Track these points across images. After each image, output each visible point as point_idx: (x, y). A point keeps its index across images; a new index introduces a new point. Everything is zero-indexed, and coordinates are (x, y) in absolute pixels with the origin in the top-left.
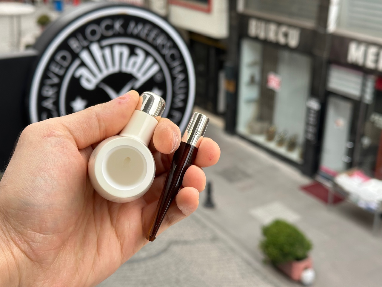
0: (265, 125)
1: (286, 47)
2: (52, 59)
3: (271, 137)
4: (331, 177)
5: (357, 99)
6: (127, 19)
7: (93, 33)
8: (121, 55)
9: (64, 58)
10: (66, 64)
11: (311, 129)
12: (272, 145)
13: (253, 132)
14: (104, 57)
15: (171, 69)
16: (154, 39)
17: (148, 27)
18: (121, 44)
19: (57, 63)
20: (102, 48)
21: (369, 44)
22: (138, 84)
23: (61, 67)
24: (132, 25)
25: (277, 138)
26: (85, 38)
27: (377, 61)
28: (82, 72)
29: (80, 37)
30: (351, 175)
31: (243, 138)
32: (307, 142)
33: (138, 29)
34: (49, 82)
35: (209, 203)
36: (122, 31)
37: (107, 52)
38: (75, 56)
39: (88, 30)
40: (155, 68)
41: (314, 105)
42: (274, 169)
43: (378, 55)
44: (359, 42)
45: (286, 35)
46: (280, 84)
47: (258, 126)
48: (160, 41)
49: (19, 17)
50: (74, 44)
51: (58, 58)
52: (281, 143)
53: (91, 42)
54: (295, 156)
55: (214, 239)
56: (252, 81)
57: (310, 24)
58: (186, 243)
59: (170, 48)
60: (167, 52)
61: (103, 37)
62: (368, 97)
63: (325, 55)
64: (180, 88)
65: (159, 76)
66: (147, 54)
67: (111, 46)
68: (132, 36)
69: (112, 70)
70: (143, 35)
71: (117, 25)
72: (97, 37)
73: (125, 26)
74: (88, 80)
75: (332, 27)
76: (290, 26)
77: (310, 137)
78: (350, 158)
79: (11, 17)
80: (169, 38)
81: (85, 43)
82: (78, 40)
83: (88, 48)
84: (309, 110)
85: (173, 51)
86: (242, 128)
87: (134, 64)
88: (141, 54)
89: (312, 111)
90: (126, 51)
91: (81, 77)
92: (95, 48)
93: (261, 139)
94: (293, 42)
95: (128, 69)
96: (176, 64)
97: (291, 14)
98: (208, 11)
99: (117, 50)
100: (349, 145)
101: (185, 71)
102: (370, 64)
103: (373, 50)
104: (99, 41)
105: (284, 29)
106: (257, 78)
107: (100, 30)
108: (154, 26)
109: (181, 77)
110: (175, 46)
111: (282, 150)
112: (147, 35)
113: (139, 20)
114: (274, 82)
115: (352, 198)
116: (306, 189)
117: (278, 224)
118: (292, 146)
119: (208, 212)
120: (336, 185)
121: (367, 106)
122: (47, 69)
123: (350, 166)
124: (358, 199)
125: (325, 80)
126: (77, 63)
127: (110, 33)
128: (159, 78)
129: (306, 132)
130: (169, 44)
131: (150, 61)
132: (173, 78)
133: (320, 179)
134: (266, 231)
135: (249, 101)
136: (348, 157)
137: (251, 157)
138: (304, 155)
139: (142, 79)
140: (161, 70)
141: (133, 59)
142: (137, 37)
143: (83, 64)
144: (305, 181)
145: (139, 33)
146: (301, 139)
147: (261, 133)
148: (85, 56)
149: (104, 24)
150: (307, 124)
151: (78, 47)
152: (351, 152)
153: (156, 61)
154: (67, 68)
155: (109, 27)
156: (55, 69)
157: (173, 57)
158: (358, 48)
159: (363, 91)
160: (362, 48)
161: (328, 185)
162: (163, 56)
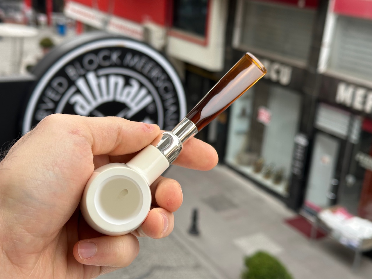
0: (253, 157)
1: (277, 83)
2: (49, 85)
3: (258, 169)
4: (315, 212)
5: (343, 138)
6: (124, 51)
7: (91, 62)
8: (116, 84)
9: (60, 84)
10: (61, 90)
11: (298, 165)
12: (259, 177)
13: (242, 163)
14: (99, 86)
15: (163, 101)
16: (150, 71)
17: (143, 61)
18: (117, 75)
19: (54, 90)
20: (98, 77)
21: (358, 86)
22: (131, 114)
23: (57, 93)
24: (129, 57)
25: (264, 170)
26: (82, 66)
27: (364, 103)
28: (78, 98)
29: (78, 65)
30: (334, 212)
31: (231, 168)
32: (293, 177)
33: (134, 61)
34: (44, 107)
35: (194, 230)
36: (119, 62)
37: (103, 81)
38: (72, 83)
39: (86, 60)
40: (148, 99)
41: (302, 141)
42: (260, 200)
43: (365, 97)
44: (348, 84)
45: (278, 72)
46: (270, 118)
47: (247, 157)
48: (155, 73)
49: (22, 39)
50: (71, 72)
51: (55, 84)
52: (268, 175)
53: (88, 71)
54: (281, 189)
55: (197, 267)
56: (243, 114)
57: (301, 63)
58: (168, 268)
59: (164, 80)
60: (161, 84)
61: (100, 67)
62: (355, 137)
63: (314, 93)
64: (171, 120)
65: (151, 108)
66: (142, 85)
67: (107, 76)
68: (128, 67)
69: (106, 98)
70: (139, 66)
71: (115, 57)
72: (95, 66)
73: (122, 58)
74: (82, 107)
75: (322, 67)
76: (283, 64)
77: (297, 171)
78: (334, 195)
79: (14, 39)
80: (163, 71)
81: (82, 72)
82: (75, 68)
83: (84, 77)
84: (296, 145)
85: (167, 84)
86: (231, 159)
87: (128, 94)
88: (135, 86)
89: (300, 147)
90: (121, 81)
91: (75, 103)
92: (91, 77)
93: (248, 170)
94: (285, 79)
95: (122, 98)
96: (169, 96)
97: (284, 53)
98: (205, 44)
99: (113, 80)
100: (334, 182)
101: (177, 103)
102: (358, 105)
103: (361, 92)
104: (96, 70)
105: (276, 66)
106: (249, 110)
107: (98, 60)
108: (150, 59)
109: (172, 109)
110: (169, 79)
111: (269, 183)
112: (143, 67)
113: (135, 53)
114: (264, 116)
115: (335, 235)
116: (291, 222)
117: (261, 256)
118: (278, 179)
119: (192, 239)
120: (319, 221)
121: (353, 145)
122: (43, 94)
123: (334, 203)
124: (340, 235)
125: (313, 117)
126: (72, 90)
127: (107, 63)
128: (151, 109)
129: (293, 166)
130: (163, 77)
131: (143, 92)
132: (165, 110)
133: (304, 214)
134: (249, 262)
135: (239, 133)
136: (332, 193)
137: (237, 187)
138: (290, 189)
139: (135, 108)
140: (154, 102)
141: (127, 90)
142: (133, 69)
143: (78, 91)
144: (289, 214)
145: (135, 65)
146: (287, 173)
147: (248, 164)
148: (81, 83)
149: (102, 54)
150: (294, 159)
151: (75, 75)
152: (335, 189)
153: (149, 93)
154: (63, 95)
155: (106, 58)
156: (51, 94)
157: (166, 89)
158: (346, 89)
159: (350, 130)
160: (351, 90)
161: (311, 219)
162: (157, 88)
